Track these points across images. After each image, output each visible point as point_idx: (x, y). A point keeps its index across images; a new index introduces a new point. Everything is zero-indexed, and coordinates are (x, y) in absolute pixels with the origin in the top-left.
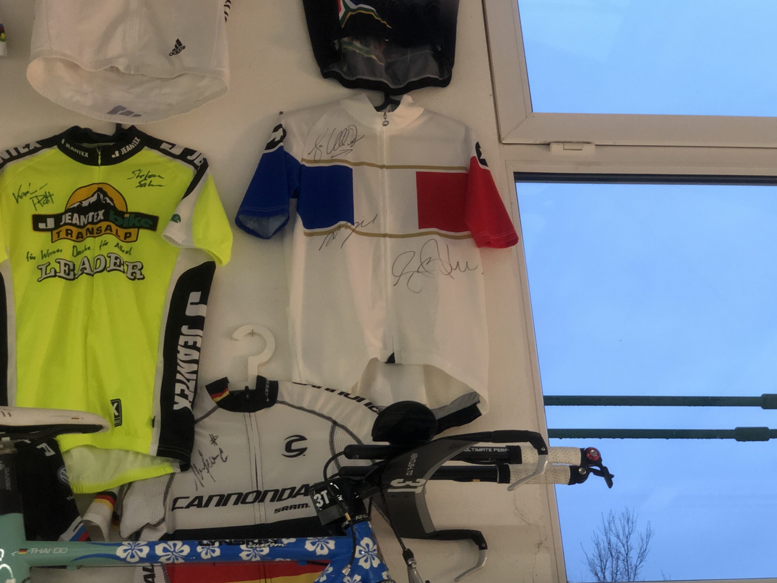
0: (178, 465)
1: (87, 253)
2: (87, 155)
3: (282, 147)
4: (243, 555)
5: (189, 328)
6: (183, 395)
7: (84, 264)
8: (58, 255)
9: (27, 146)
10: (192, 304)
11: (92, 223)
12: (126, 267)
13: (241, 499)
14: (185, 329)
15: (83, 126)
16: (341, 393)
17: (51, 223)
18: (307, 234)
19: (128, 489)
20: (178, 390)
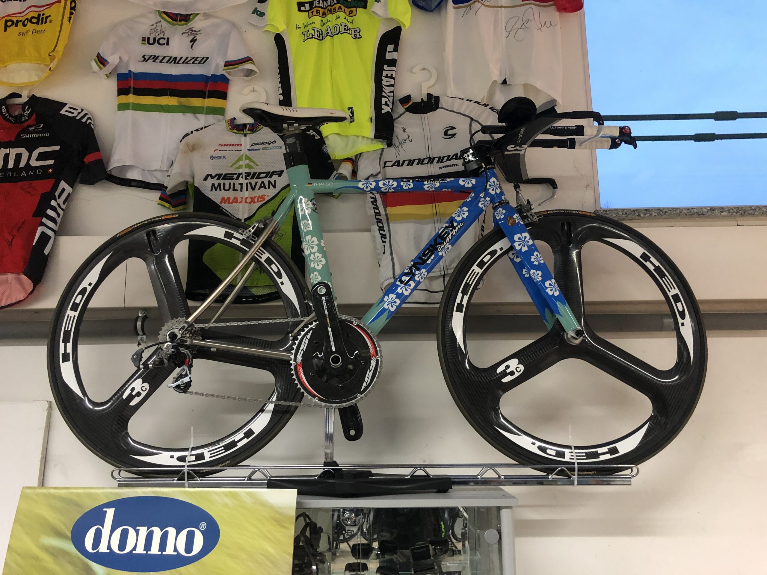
0: (385, 143)
1: (329, 24)
4: (425, 187)
5: (388, 66)
6: (386, 104)
7: (327, 30)
8: (313, 26)
10: (389, 52)
11: (331, 5)
12: (351, 31)
13: (421, 162)
14: (385, 67)
16: (475, 102)
17: (307, 6)
18: (454, 8)
19: (360, 157)
20: (383, 102)
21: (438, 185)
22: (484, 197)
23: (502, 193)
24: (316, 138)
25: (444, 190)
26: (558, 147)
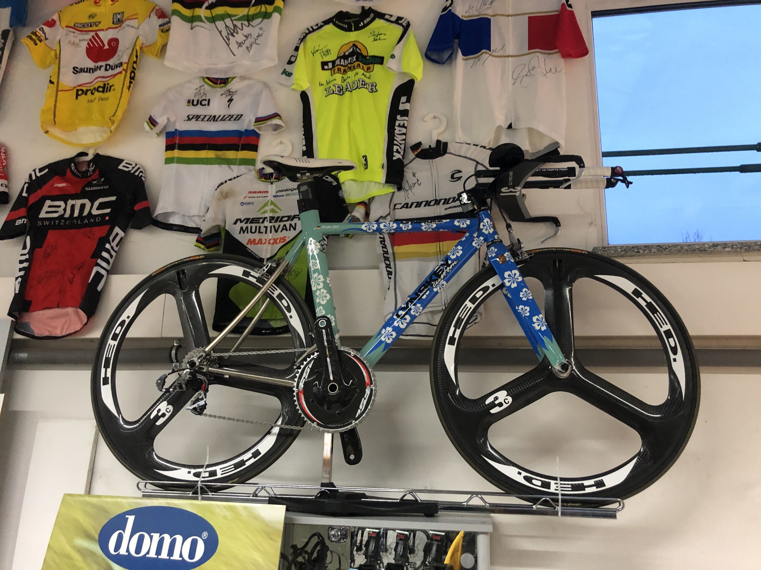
0: (396, 187)
1: (349, 80)
2: (346, 26)
3: (450, 10)
4: (423, 228)
5: (401, 117)
6: (398, 151)
7: (347, 86)
8: (334, 82)
9: (317, 25)
10: (402, 103)
11: (351, 63)
12: (368, 86)
13: (428, 204)
14: (399, 117)
15: (344, 10)
16: (481, 147)
17: (330, 65)
18: (464, 59)
19: (372, 200)
20: (395, 150)
21: (434, 226)
22: (478, 237)
23: (495, 233)
24: (334, 184)
25: (441, 230)
26: (554, 188)
